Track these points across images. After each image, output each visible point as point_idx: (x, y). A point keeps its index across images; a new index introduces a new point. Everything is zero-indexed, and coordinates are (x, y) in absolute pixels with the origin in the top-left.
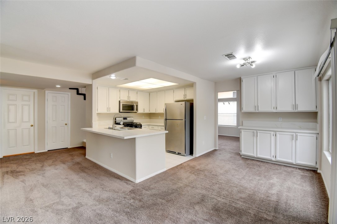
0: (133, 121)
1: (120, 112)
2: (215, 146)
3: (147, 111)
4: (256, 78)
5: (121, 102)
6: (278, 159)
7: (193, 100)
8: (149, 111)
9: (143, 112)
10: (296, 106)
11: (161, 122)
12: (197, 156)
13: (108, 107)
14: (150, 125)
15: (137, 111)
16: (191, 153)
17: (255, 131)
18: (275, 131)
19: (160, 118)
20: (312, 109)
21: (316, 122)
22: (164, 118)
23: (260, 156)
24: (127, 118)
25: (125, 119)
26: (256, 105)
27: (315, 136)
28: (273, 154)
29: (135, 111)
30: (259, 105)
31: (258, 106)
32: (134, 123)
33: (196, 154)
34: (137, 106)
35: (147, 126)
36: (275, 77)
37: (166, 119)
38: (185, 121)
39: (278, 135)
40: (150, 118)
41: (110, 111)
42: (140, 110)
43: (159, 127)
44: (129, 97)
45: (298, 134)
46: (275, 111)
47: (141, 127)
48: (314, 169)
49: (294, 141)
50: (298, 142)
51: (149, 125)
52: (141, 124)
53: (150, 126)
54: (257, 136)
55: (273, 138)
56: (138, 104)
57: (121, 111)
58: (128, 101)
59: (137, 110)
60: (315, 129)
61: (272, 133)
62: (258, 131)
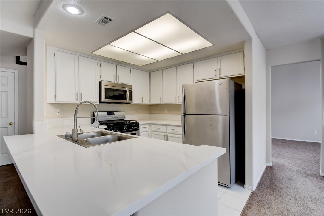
0: (125, 117)
1: (100, 102)
2: (268, 161)
3: (146, 102)
5: (103, 83)
8: (150, 101)
9: (140, 103)
11: (177, 119)
12: (255, 187)
13: (77, 91)
14: (153, 124)
15: (130, 101)
19: (166, 112)
22: (182, 112)
24: (115, 113)
25: (110, 113)
29: (127, 100)
32: (126, 121)
33: (252, 185)
34: (131, 93)
35: (147, 126)
37: (185, 115)
38: (229, 116)
40: (150, 113)
41: (81, 100)
42: (136, 100)
43: (168, 127)
44: (116, 77)
47: (139, 127)
51: (150, 124)
52: (138, 123)
53: (152, 126)
56: (132, 88)
57: (103, 100)
58: (116, 82)
59: (131, 98)
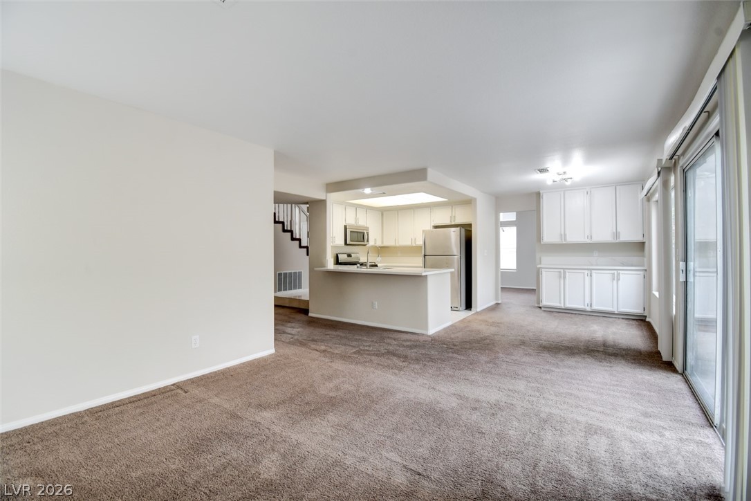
0: (360, 259)
1: (346, 244)
2: (497, 298)
3: (379, 244)
4: (562, 193)
5: (348, 227)
6: (595, 307)
7: (471, 224)
9: (374, 244)
10: (617, 234)
12: (478, 310)
15: (367, 243)
16: (469, 306)
17: (562, 271)
18: (591, 270)
19: (398, 254)
20: (639, 239)
21: (643, 256)
22: (421, 253)
23: (568, 305)
24: (352, 255)
25: (349, 255)
26: (563, 233)
27: (642, 273)
28: (588, 301)
29: (365, 243)
30: (567, 232)
31: (565, 235)
33: (476, 307)
34: (368, 233)
36: (589, 193)
37: (425, 256)
38: (460, 257)
39: (594, 275)
41: (335, 242)
42: (371, 243)
44: (356, 219)
45: (621, 272)
46: (588, 241)
48: (641, 318)
49: (615, 282)
50: (620, 282)
54: (565, 278)
55: (587, 279)
56: (368, 230)
57: (348, 243)
58: (356, 225)
59: (368, 241)
60: (643, 266)
61: (586, 272)
62: (567, 271)
